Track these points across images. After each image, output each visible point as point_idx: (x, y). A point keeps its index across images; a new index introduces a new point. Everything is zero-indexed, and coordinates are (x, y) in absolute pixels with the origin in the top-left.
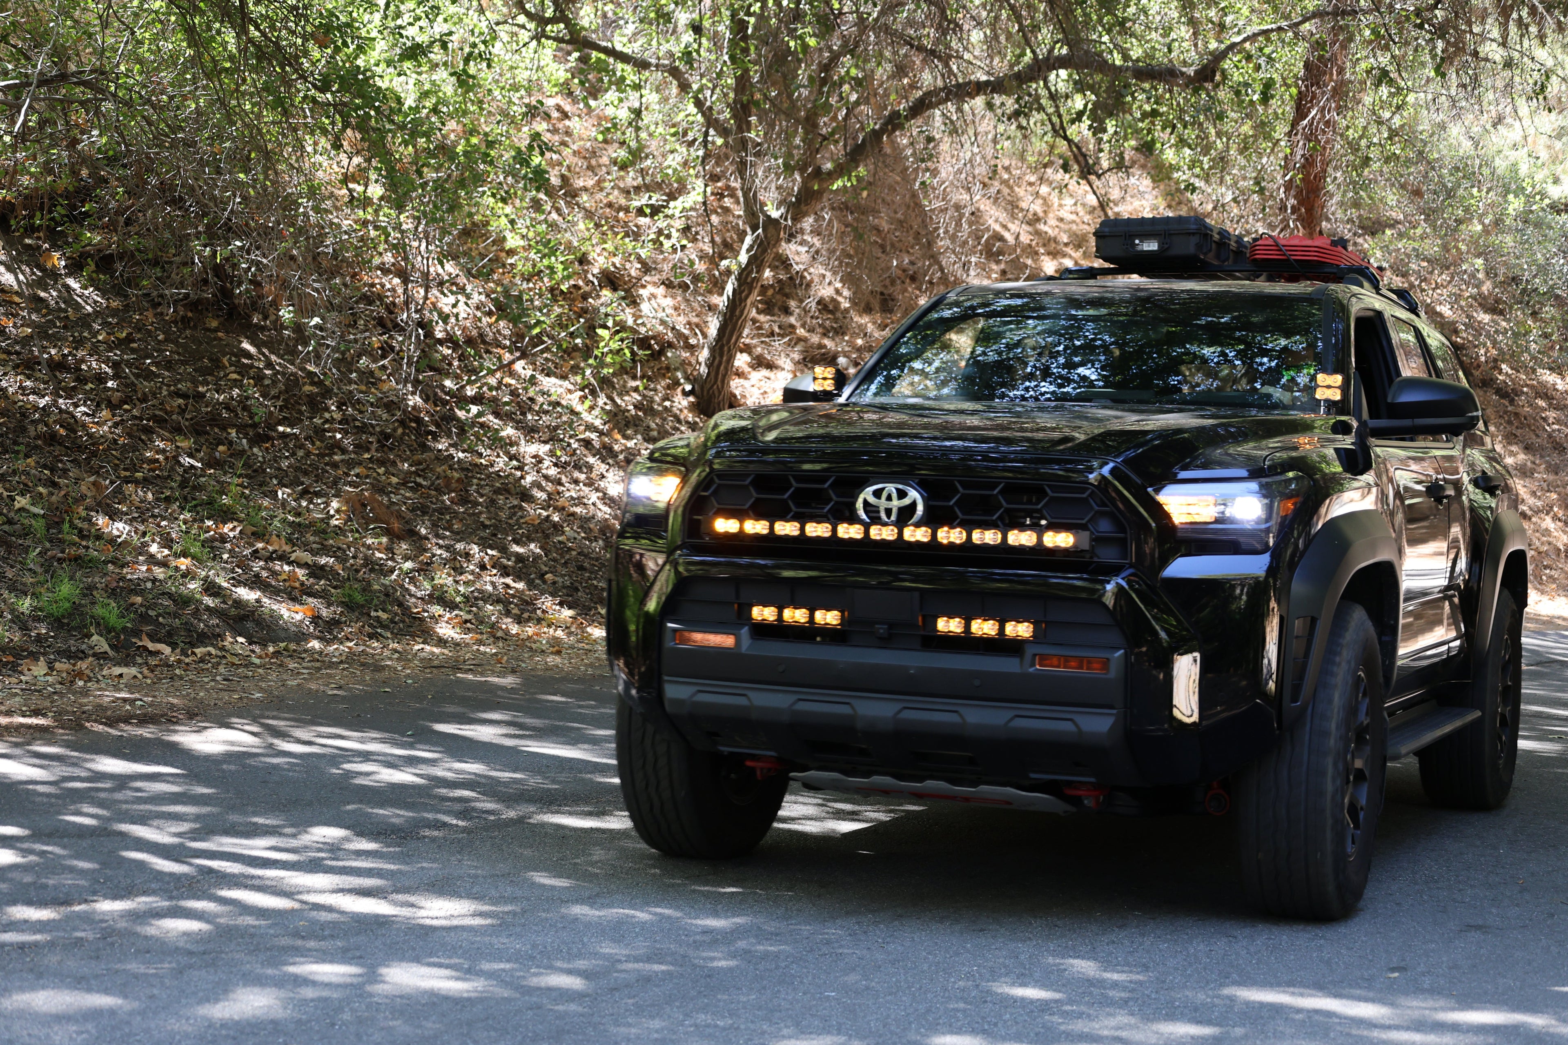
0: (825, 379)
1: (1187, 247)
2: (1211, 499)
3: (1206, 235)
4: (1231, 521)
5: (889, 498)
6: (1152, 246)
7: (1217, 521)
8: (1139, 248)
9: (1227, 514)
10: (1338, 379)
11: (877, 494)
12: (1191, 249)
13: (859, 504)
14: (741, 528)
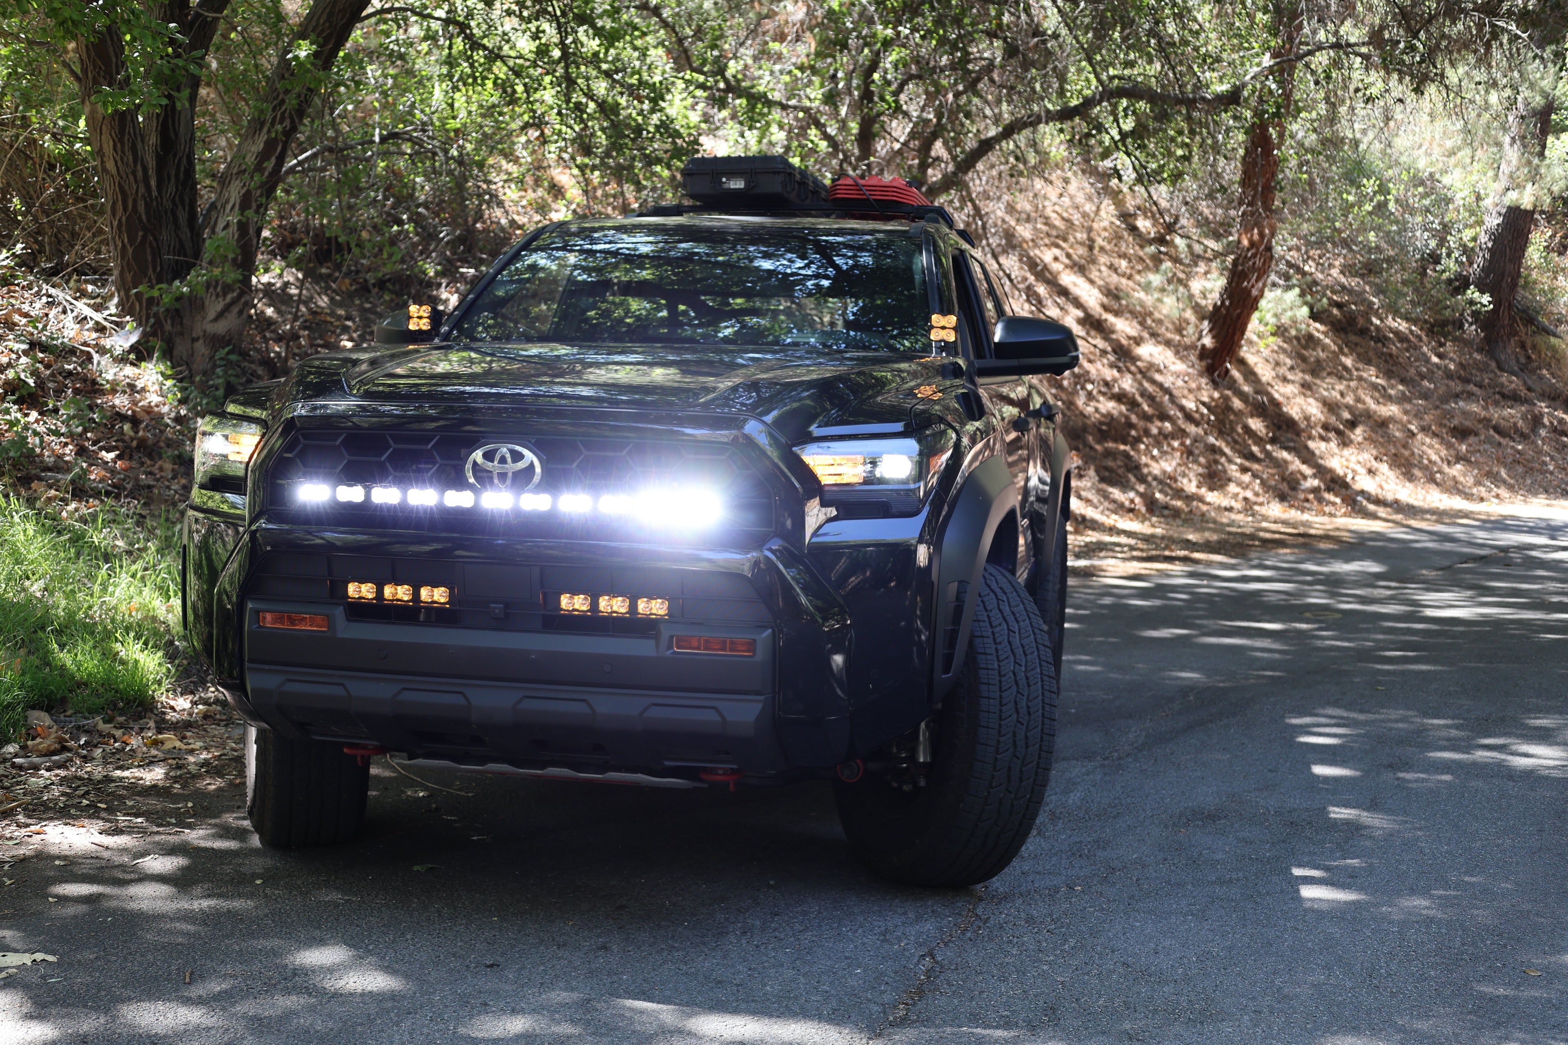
0: (420, 318)
1: (773, 185)
2: (860, 458)
3: (790, 174)
4: (881, 481)
5: (503, 460)
6: (738, 184)
7: (867, 481)
8: (726, 186)
9: (878, 475)
10: (952, 320)
11: (489, 456)
12: (778, 188)
13: (469, 466)
14: (334, 496)
